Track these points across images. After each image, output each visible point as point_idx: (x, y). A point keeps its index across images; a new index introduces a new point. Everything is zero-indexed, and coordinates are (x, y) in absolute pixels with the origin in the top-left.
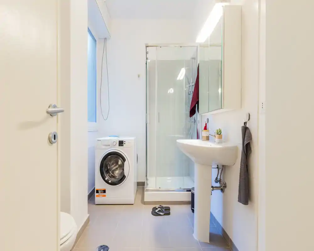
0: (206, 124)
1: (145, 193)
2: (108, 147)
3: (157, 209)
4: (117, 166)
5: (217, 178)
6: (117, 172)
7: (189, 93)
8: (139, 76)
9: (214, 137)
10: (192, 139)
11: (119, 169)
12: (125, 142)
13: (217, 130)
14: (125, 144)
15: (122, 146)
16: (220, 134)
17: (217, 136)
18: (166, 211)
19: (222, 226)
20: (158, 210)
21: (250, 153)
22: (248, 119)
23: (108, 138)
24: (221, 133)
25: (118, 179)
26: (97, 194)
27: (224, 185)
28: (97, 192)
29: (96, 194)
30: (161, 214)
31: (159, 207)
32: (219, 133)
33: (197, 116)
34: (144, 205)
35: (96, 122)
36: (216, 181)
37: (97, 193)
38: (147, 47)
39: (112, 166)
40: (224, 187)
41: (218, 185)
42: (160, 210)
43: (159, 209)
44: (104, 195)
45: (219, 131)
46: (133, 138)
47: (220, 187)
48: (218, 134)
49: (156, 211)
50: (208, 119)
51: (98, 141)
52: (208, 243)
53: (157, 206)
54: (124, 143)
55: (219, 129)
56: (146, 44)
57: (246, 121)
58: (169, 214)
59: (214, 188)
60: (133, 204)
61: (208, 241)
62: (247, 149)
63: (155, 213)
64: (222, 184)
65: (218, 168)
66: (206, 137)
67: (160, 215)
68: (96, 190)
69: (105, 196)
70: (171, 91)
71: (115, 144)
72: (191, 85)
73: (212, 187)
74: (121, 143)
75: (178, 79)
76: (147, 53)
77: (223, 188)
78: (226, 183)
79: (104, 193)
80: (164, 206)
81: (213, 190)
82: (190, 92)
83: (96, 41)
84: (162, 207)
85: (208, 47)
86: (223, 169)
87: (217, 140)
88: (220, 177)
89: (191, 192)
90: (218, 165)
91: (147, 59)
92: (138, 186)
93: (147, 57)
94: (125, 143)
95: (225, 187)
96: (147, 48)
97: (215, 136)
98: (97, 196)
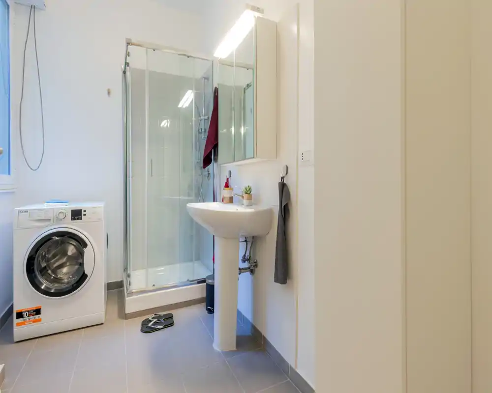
0: (228, 179)
1: (127, 299)
2: (47, 223)
3: (150, 321)
4: (64, 260)
5: (245, 255)
6: (65, 270)
7: (200, 131)
8: (109, 93)
9: (241, 198)
10: (204, 202)
11: (68, 264)
12: (85, 211)
13: (246, 188)
14: (85, 215)
15: (78, 219)
16: (249, 194)
17: (245, 196)
18: (167, 321)
19: (251, 321)
20: (152, 322)
21: (289, 217)
22: (286, 173)
23: (45, 206)
24: (251, 192)
25: (68, 283)
26: (20, 320)
27: (254, 264)
28: (20, 315)
29: (16, 321)
30: (159, 327)
31: (153, 318)
32: (248, 191)
33: (213, 166)
34: (125, 321)
35: (9, 174)
36: (244, 260)
37: (18, 317)
38: (128, 44)
39: (52, 260)
40: (254, 266)
41: (246, 265)
42: (155, 322)
43: (155, 320)
44: (37, 318)
45: (248, 189)
46: (101, 205)
47: (249, 268)
48: (246, 193)
49: (150, 325)
50: (230, 172)
51: (21, 211)
52: (235, 351)
53: (150, 317)
54: (83, 213)
55: (249, 186)
56: (127, 39)
57: (283, 175)
58: (172, 324)
59: (243, 271)
60: (102, 324)
61: (235, 349)
62: (285, 211)
63: (147, 328)
64: (252, 263)
65: (246, 241)
66: (229, 198)
67: (157, 330)
68: (17, 313)
69: (39, 320)
70: (165, 124)
71: (61, 216)
72: (202, 118)
73: (240, 269)
74: (77, 215)
75: (180, 106)
76: (128, 54)
77: (253, 268)
78: (257, 261)
79: (37, 316)
80: (162, 313)
81: (240, 274)
82: (202, 129)
83: (8, 6)
84: (158, 317)
85: (233, 66)
86: (253, 241)
87: (245, 202)
88: (249, 254)
89: (205, 284)
90: (246, 238)
91: (127, 64)
92: (108, 290)
93: (127, 62)
94: (85, 213)
95: (256, 266)
96: (129, 46)
97: (243, 197)
98: (18, 324)
